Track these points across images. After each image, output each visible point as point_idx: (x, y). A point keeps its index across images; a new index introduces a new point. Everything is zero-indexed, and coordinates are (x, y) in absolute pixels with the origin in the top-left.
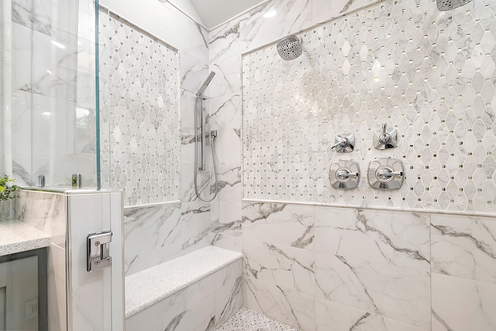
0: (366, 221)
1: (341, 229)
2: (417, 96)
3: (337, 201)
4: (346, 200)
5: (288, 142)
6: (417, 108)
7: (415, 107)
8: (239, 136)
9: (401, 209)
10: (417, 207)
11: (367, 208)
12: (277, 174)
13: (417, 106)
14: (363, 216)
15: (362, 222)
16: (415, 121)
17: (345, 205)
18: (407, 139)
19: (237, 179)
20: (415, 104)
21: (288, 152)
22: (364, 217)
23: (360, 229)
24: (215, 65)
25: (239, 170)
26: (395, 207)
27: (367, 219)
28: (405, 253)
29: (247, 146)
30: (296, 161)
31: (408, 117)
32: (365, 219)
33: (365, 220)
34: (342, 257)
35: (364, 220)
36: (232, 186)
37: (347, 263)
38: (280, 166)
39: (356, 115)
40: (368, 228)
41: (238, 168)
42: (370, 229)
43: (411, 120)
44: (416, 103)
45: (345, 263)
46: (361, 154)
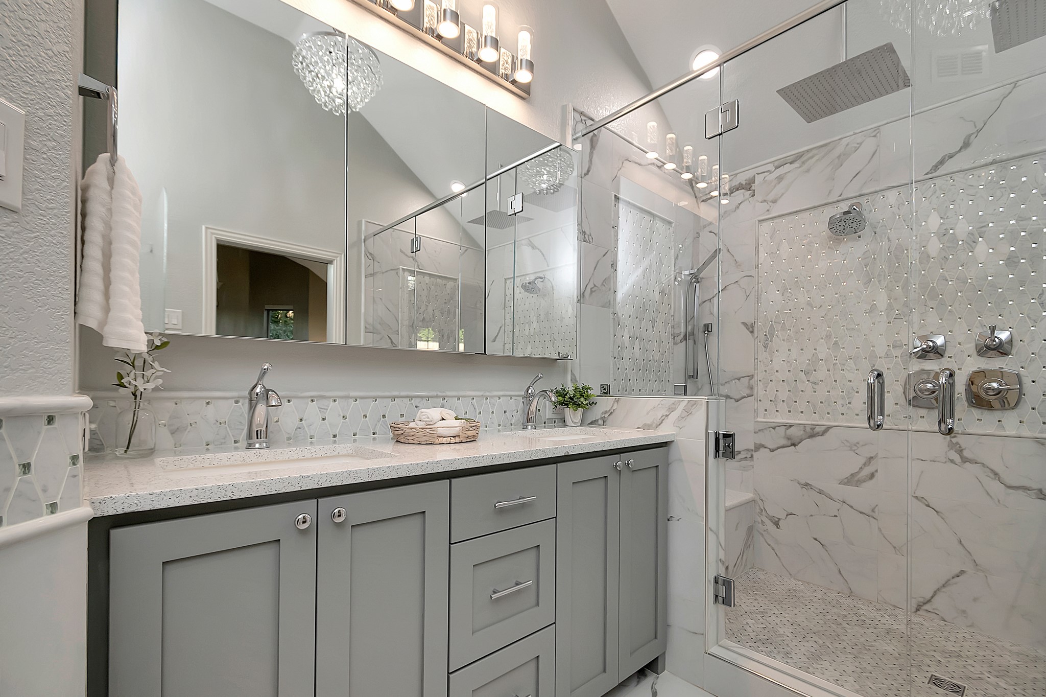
0: (961, 451)
1: (922, 460)
2: (1043, 290)
3: (916, 424)
4: (930, 423)
5: (836, 343)
6: (1043, 306)
7: (1040, 304)
8: (752, 332)
9: (1017, 435)
10: (1041, 432)
11: (963, 434)
12: (815, 387)
13: (1044, 302)
14: (957, 443)
15: (955, 451)
16: (1040, 321)
17: (928, 429)
18: (1027, 345)
19: (748, 392)
20: (1040, 300)
21: (835, 357)
22: (959, 446)
23: (952, 461)
24: (711, 232)
25: (750, 380)
26: (1007, 432)
27: (964, 448)
28: (1023, 491)
29: (765, 347)
30: (849, 368)
31: (1030, 316)
32: (960, 447)
33: (961, 449)
34: (923, 498)
35: (958, 448)
36: (737, 401)
37: (931, 506)
38: (821, 374)
39: (948, 310)
40: (965, 460)
41: (749, 376)
42: (968, 460)
43: (1034, 320)
44: (1042, 299)
45: (928, 506)
46: (956, 362)
